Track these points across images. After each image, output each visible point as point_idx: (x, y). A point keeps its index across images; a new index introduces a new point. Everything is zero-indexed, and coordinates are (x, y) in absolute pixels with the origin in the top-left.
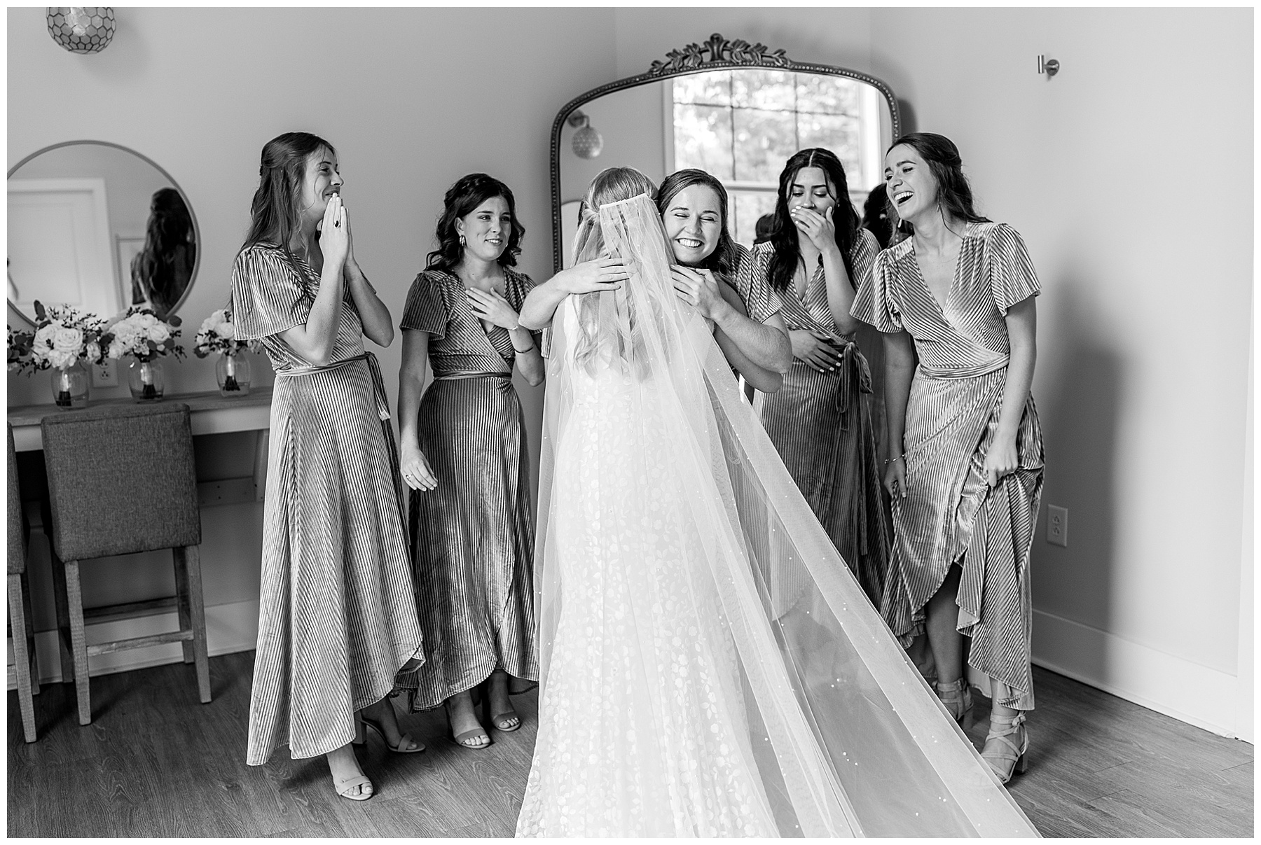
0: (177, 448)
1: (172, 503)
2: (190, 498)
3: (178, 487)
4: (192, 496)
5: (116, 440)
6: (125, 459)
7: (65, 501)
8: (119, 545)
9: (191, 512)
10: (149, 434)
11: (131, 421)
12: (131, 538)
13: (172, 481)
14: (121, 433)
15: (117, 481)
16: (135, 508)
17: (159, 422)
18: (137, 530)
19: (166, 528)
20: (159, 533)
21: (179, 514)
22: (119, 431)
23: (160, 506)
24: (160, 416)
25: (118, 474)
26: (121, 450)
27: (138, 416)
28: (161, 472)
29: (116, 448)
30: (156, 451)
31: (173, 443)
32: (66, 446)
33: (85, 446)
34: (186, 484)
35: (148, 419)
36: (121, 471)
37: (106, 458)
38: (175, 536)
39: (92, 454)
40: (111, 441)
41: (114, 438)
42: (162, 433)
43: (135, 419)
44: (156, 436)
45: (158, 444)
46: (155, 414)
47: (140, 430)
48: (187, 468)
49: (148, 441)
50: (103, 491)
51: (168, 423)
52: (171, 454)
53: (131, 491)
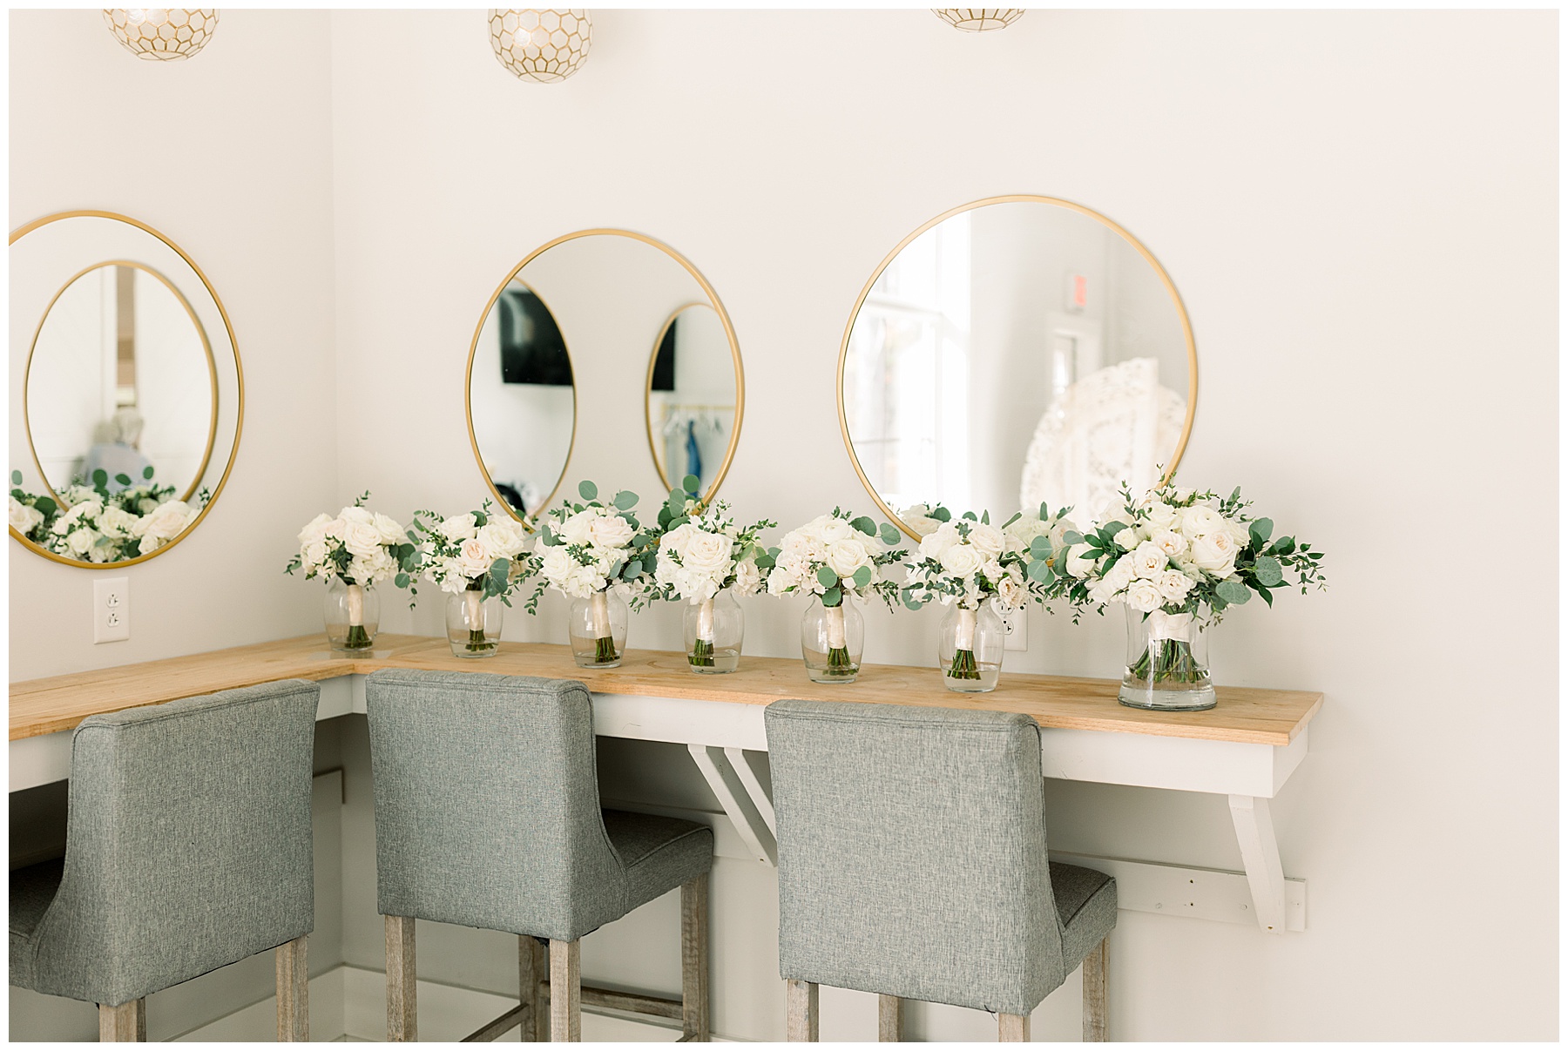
0: (989, 806)
1: (975, 916)
2: (1011, 917)
3: (988, 887)
4: (1014, 911)
5: (878, 766)
6: (893, 807)
7: (790, 866)
8: (872, 974)
9: (1009, 945)
10: (938, 767)
11: (909, 734)
12: (895, 969)
13: (976, 872)
14: (887, 755)
15: (878, 847)
16: (904, 909)
17: (957, 747)
18: (906, 954)
19: (958, 963)
20: (944, 971)
21: (984, 944)
22: (884, 752)
23: (950, 918)
24: (958, 734)
25: (879, 835)
26: (886, 788)
27: (921, 727)
28: (957, 849)
29: (878, 783)
30: (949, 804)
31: (982, 794)
32: (795, 762)
33: (825, 768)
34: (1003, 884)
35: (938, 737)
36: (884, 830)
37: (861, 799)
38: (975, 985)
39: (838, 785)
40: (869, 766)
41: (876, 763)
42: (962, 768)
43: (916, 731)
44: (951, 774)
45: (954, 791)
46: (952, 728)
47: (922, 757)
48: (1007, 851)
49: (935, 781)
50: (852, 863)
51: (974, 753)
52: (978, 817)
53: (902, 875)
